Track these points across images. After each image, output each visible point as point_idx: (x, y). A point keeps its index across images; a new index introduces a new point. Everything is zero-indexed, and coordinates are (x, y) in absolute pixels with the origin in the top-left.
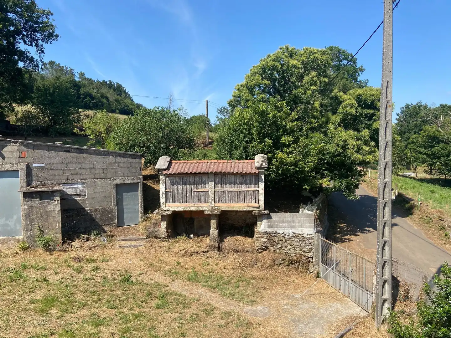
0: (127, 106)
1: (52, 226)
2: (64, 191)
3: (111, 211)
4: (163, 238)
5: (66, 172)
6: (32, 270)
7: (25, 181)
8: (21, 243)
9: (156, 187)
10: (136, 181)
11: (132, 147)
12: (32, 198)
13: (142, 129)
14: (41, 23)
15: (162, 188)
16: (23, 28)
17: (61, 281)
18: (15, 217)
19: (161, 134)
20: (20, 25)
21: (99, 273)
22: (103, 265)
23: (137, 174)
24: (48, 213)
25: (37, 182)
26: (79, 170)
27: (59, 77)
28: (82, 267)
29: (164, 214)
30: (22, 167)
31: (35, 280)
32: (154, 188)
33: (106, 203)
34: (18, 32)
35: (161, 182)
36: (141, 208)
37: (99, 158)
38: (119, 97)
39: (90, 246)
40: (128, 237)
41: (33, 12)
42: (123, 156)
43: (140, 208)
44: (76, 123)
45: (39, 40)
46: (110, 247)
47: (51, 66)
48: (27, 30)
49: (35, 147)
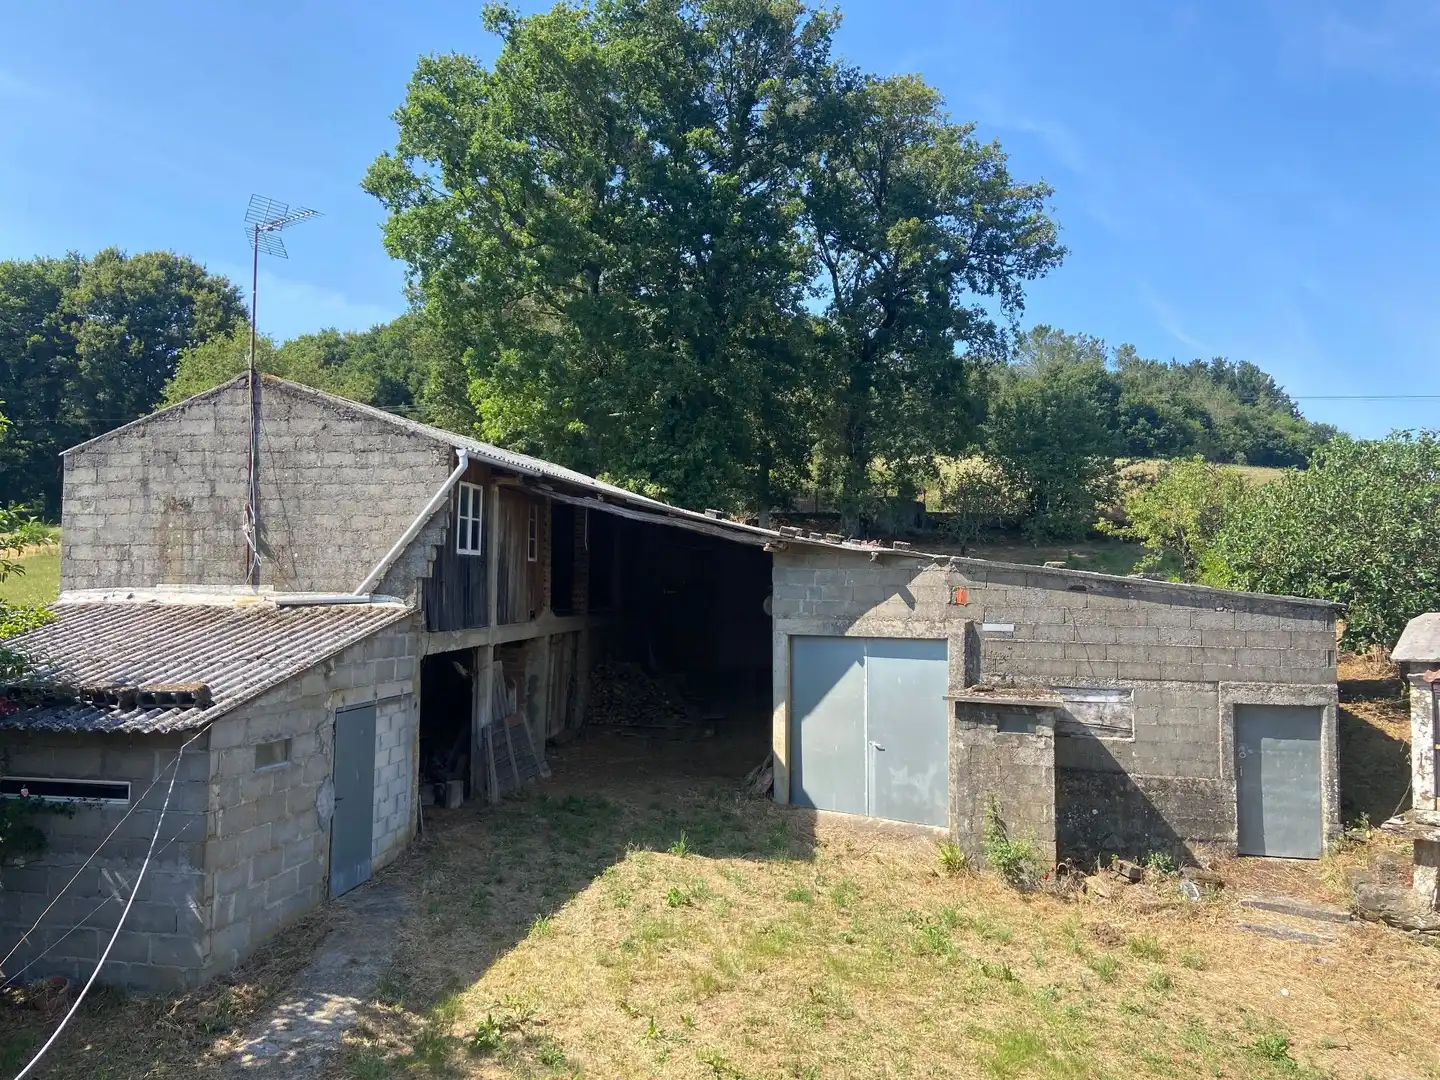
0: (1275, 437)
1: (1029, 814)
2: (1064, 710)
3: (1216, 796)
4: (1422, 931)
5: (1073, 651)
6: (972, 934)
7: (962, 670)
8: (946, 848)
9: (1392, 730)
10: (1311, 700)
11: (1300, 577)
12: (979, 720)
13: (1341, 513)
14: (1019, 226)
15: (1419, 736)
16: (970, 248)
17: (1054, 994)
18: (932, 770)
19: (1416, 532)
20: (964, 242)
21: (1174, 1000)
22: (1188, 978)
23: (1315, 676)
24: (1019, 771)
25: (993, 675)
26: (1112, 650)
27: (1060, 368)
28: (1118, 965)
29: (1430, 837)
30: (956, 629)
31: (980, 967)
32: (1382, 733)
33: (1198, 766)
34: (958, 264)
35: (1415, 711)
36: (1331, 800)
37: (1179, 614)
38: (1247, 410)
39: (1145, 901)
40: (1280, 900)
41: (1000, 199)
42: (1267, 608)
43: (1324, 800)
44: (1104, 501)
45: (1011, 272)
46: (1211, 920)
47: (1036, 341)
48: (980, 252)
49: (992, 576)
